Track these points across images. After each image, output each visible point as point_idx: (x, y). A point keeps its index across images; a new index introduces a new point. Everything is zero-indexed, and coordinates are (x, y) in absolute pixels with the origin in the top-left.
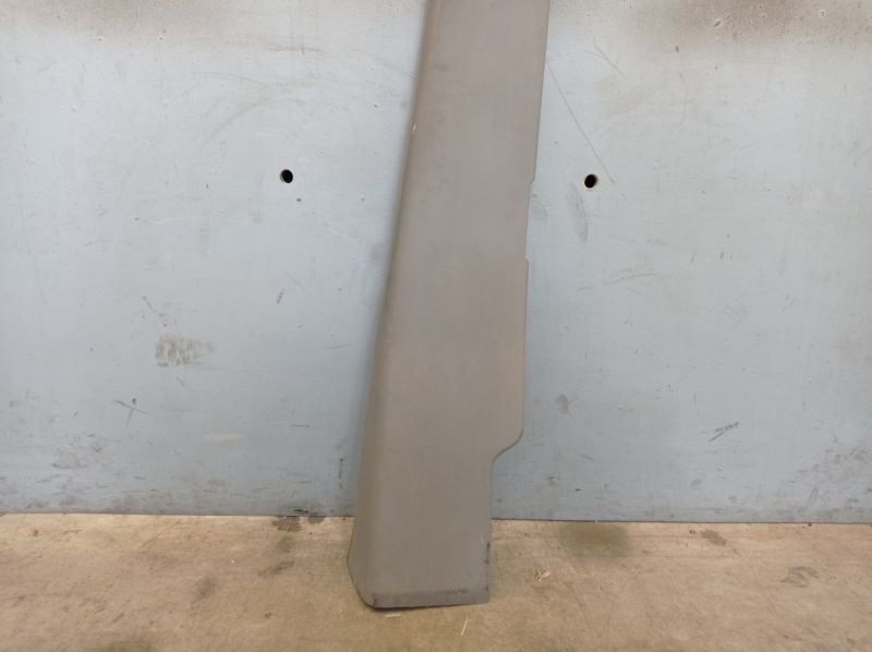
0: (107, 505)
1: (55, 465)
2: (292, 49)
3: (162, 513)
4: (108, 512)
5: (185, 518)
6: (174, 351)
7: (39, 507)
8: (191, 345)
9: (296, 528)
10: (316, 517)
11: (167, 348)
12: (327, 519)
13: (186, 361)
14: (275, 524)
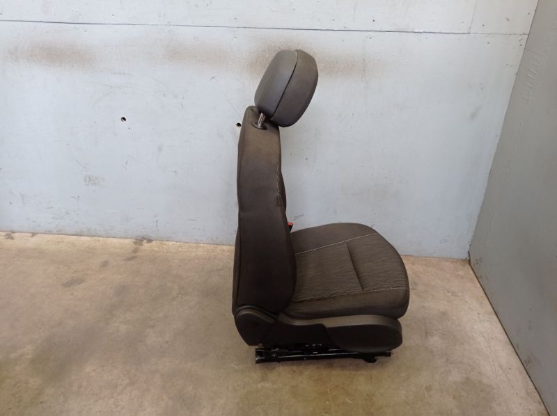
0: (73, 233)
1: (53, 218)
2: (120, 74)
3: (94, 236)
4: (74, 235)
5: (101, 239)
6: (90, 180)
7: (50, 233)
8: (96, 179)
9: (141, 244)
10: (150, 241)
11: (88, 179)
12: (154, 242)
13: (95, 184)
14: (134, 242)
